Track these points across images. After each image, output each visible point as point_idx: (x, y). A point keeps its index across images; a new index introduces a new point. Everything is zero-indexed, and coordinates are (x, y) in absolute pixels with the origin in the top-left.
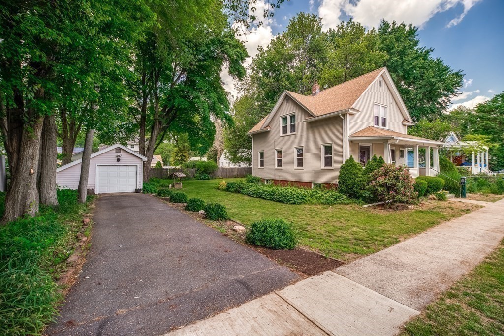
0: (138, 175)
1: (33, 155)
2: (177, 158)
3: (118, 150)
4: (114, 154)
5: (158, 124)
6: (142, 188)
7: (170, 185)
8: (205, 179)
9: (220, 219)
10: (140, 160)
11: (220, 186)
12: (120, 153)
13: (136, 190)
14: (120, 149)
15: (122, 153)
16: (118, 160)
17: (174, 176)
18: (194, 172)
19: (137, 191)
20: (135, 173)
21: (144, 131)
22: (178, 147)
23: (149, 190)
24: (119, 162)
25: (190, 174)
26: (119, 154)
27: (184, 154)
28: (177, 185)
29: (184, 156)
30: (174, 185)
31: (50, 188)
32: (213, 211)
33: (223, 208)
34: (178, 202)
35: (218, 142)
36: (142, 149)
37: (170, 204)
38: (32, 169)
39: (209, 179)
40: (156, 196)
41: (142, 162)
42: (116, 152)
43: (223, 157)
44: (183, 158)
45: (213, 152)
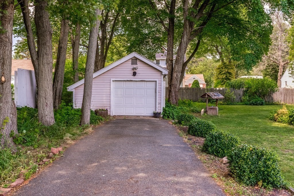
0: (157, 94)
1: (3, 59)
2: (220, 77)
3: (135, 60)
4: (129, 66)
5: (188, 27)
6: (162, 111)
7: (203, 110)
8: (256, 105)
9: (260, 183)
10: (158, 74)
11: (278, 114)
12: (136, 64)
13: (154, 113)
14: (137, 59)
15: (139, 65)
16: (134, 74)
17: (207, 96)
18: (241, 93)
19: (156, 115)
20: (154, 90)
21: (172, 38)
22: (223, 60)
23: (171, 115)
24: (135, 77)
25: (235, 97)
26: (135, 66)
27: (229, 71)
28: (212, 110)
29: (230, 73)
30: (208, 110)
31: (45, 104)
32: (247, 163)
33: (269, 160)
34: (198, 136)
35: (280, 53)
36: (170, 62)
37: (185, 138)
38: (2, 76)
39: (262, 104)
40: (176, 123)
41: (162, 76)
42: (132, 64)
43: (287, 73)
44: (228, 75)
45: (271, 67)
